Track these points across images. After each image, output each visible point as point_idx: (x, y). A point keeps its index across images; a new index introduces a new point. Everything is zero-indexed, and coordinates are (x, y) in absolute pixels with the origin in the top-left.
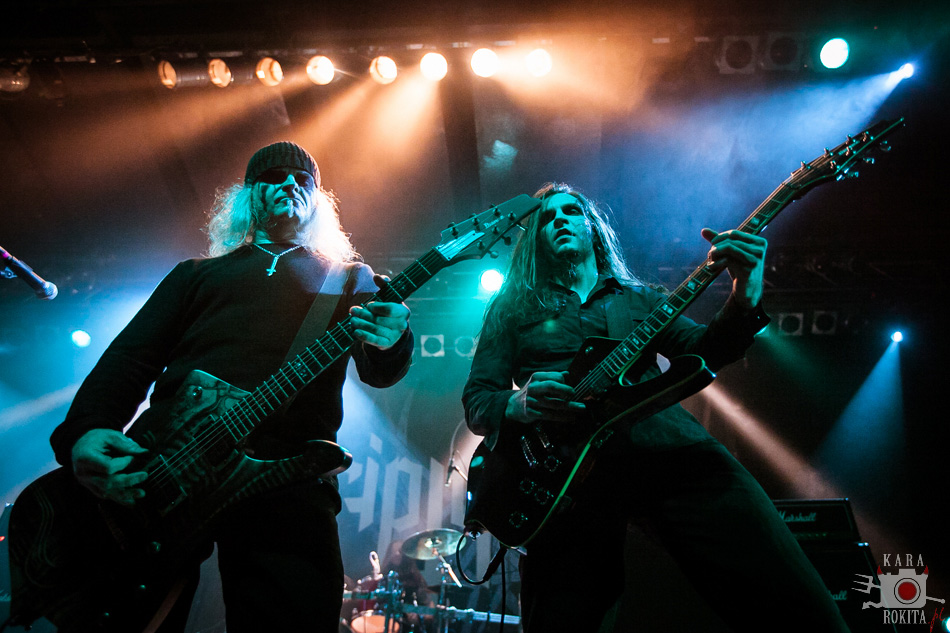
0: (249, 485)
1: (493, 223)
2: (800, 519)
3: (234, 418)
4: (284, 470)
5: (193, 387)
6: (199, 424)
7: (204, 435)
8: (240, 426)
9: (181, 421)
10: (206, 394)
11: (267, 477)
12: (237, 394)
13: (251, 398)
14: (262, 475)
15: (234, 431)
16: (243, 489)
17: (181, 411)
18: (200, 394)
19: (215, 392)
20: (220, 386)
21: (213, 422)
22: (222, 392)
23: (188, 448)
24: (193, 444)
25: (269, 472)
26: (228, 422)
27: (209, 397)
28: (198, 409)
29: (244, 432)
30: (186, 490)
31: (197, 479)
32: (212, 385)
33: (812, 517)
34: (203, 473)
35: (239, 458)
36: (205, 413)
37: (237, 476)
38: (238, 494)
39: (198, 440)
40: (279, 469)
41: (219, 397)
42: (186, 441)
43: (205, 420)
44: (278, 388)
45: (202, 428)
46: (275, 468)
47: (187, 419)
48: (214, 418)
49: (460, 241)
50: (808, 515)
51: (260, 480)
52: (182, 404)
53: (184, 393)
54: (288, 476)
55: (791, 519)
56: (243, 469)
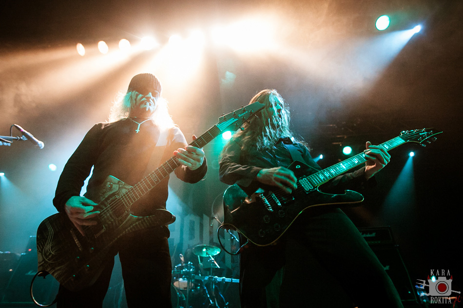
0: (131, 226)
1: (242, 115)
2: (369, 235)
3: (125, 197)
4: (146, 221)
5: (109, 183)
6: (111, 199)
7: (113, 204)
8: (128, 201)
9: (104, 197)
10: (114, 186)
11: (139, 224)
12: (127, 187)
13: (133, 189)
14: (137, 223)
15: (126, 203)
16: (129, 228)
17: (104, 193)
18: (112, 186)
19: (118, 185)
20: (120, 183)
21: (117, 199)
22: (121, 186)
23: (106, 209)
24: (109, 207)
25: (140, 221)
26: (123, 199)
27: (116, 188)
28: (111, 193)
29: (130, 204)
30: (105, 227)
31: (110, 223)
32: (117, 182)
33: (374, 235)
34: (112, 220)
35: (127, 215)
36: (114, 194)
37: (126, 222)
38: (127, 230)
39: (110, 206)
40: (144, 221)
41: (119, 188)
42: (106, 206)
43: (113, 198)
44: (144, 185)
45: (112, 201)
46: (143, 220)
47: (106, 197)
48: (117, 197)
49: (227, 122)
50: (372, 234)
51: (136, 225)
52: (104, 190)
53: (105, 185)
54: (148, 224)
55: (364, 235)
56: (129, 220)
